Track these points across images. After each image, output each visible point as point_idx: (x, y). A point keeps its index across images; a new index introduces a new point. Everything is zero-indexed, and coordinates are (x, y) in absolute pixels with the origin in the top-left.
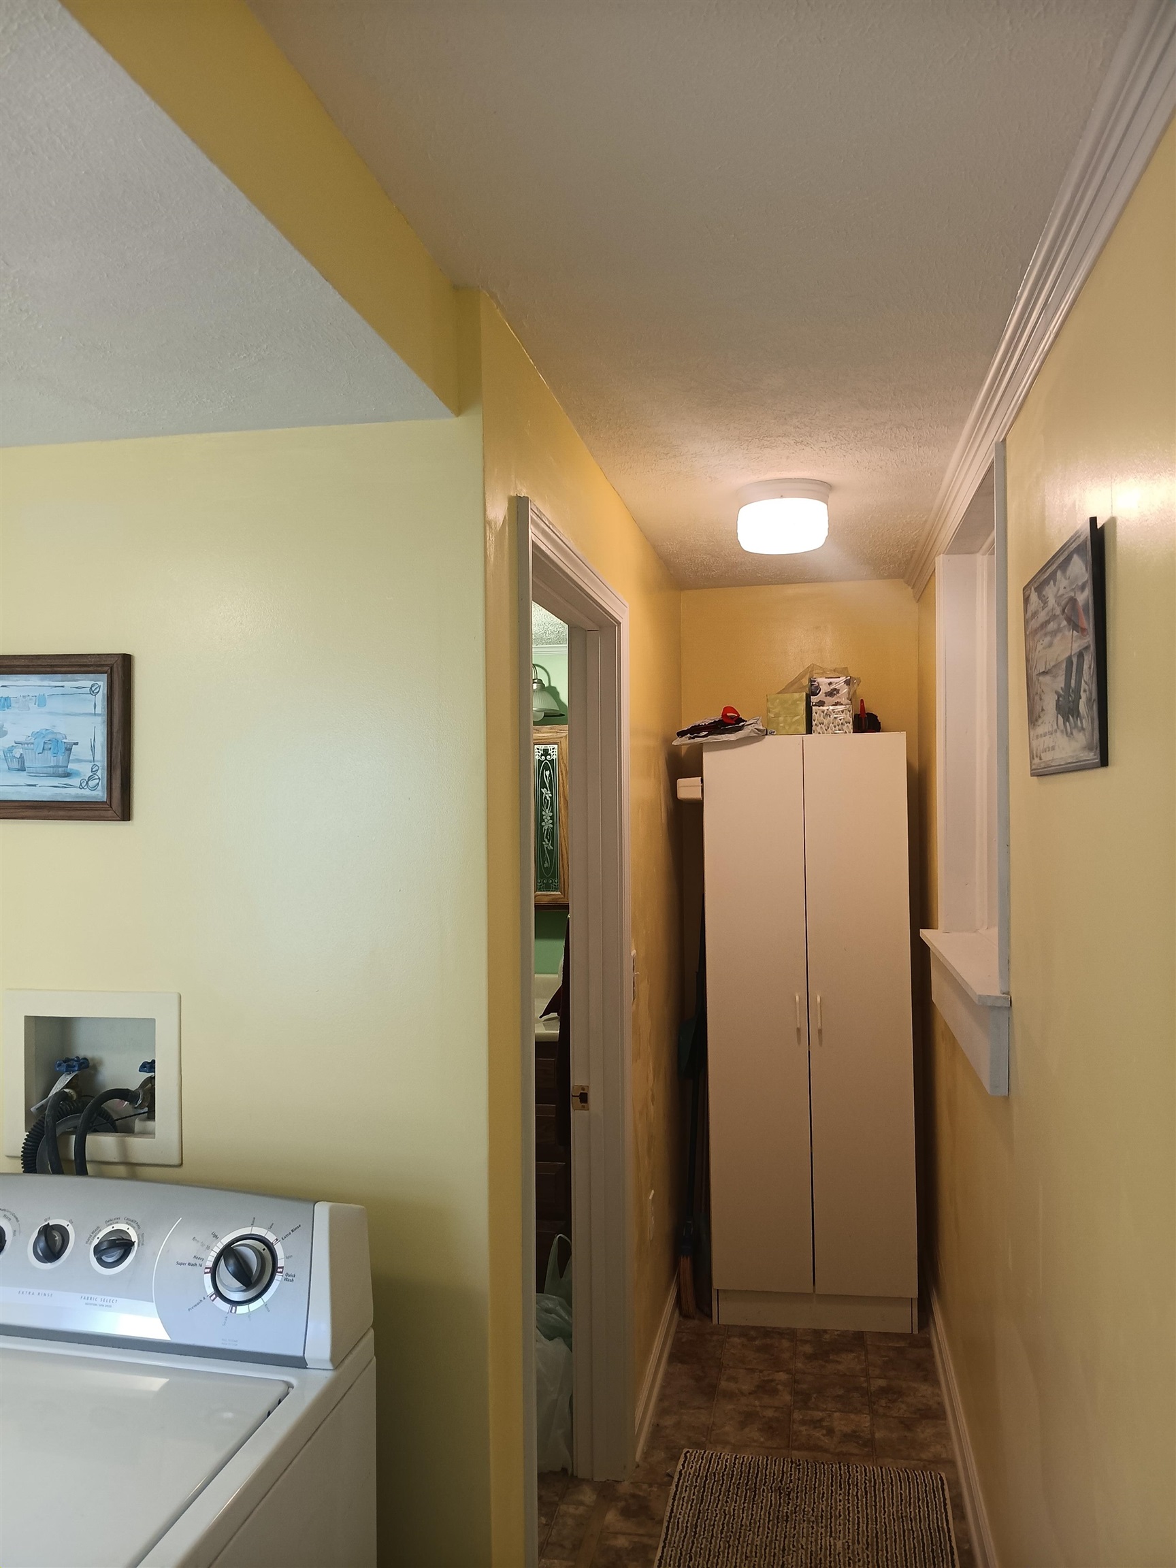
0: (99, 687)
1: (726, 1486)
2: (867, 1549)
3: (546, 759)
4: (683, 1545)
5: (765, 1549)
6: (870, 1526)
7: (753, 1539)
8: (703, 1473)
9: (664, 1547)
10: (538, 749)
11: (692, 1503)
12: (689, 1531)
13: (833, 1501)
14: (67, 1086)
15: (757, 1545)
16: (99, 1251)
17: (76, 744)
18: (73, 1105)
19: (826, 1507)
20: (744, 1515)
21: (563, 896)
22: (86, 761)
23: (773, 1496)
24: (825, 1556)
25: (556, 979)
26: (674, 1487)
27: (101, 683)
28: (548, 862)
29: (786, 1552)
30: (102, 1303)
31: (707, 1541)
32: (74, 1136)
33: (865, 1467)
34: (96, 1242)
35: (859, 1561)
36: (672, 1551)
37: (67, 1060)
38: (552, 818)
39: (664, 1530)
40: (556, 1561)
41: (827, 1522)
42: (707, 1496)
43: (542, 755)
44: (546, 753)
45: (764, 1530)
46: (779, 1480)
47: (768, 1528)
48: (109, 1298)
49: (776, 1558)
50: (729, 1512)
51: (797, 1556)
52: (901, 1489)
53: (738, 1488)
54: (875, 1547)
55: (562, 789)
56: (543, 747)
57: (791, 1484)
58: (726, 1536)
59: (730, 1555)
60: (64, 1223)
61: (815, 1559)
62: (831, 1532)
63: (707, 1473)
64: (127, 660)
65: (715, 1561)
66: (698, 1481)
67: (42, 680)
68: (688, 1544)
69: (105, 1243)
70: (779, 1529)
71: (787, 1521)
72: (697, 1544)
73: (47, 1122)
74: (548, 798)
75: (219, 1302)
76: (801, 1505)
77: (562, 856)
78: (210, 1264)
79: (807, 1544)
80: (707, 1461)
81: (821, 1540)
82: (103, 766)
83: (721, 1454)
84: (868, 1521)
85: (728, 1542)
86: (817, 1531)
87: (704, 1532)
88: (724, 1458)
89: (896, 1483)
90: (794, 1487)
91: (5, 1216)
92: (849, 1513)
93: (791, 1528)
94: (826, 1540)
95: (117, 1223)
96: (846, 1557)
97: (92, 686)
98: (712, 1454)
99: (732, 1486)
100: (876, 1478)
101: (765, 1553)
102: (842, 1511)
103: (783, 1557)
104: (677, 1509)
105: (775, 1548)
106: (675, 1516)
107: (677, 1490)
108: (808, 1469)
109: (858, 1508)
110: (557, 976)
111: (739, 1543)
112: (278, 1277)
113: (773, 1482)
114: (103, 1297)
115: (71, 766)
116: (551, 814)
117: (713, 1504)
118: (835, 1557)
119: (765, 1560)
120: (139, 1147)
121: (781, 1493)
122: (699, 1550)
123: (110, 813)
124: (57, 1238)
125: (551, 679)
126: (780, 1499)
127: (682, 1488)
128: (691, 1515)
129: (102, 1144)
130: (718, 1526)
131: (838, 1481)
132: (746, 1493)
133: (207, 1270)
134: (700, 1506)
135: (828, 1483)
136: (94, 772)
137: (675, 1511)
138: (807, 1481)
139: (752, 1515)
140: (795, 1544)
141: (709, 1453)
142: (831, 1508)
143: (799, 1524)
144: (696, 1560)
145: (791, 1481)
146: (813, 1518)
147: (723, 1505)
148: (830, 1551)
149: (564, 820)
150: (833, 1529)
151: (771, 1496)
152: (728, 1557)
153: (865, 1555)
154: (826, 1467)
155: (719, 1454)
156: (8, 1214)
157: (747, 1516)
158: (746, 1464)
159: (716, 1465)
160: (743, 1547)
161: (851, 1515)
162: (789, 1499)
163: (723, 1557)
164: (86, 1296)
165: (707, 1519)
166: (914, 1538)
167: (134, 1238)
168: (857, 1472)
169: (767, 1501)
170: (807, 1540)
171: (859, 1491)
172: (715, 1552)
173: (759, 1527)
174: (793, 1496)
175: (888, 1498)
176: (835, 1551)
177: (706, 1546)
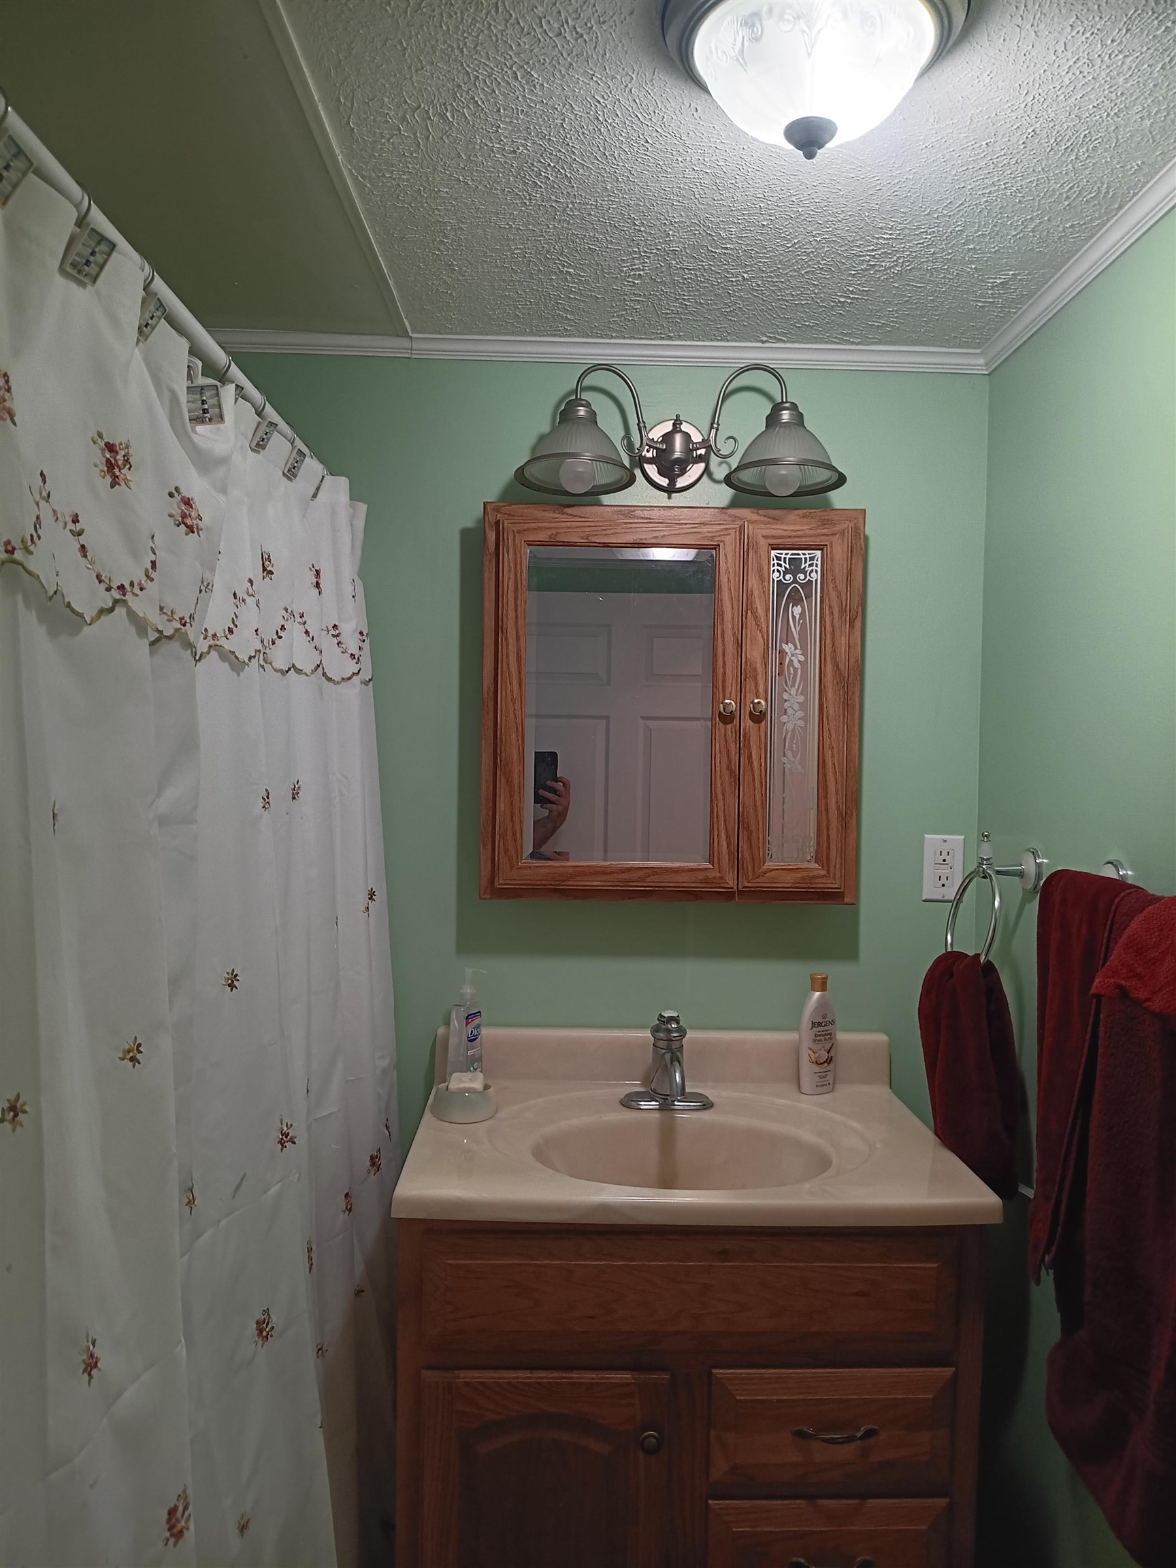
3: (795, 581)
10: (778, 558)
21: (823, 873)
43: (786, 572)
44: (795, 563)
56: (787, 554)
74: (796, 664)
116: (801, 699)
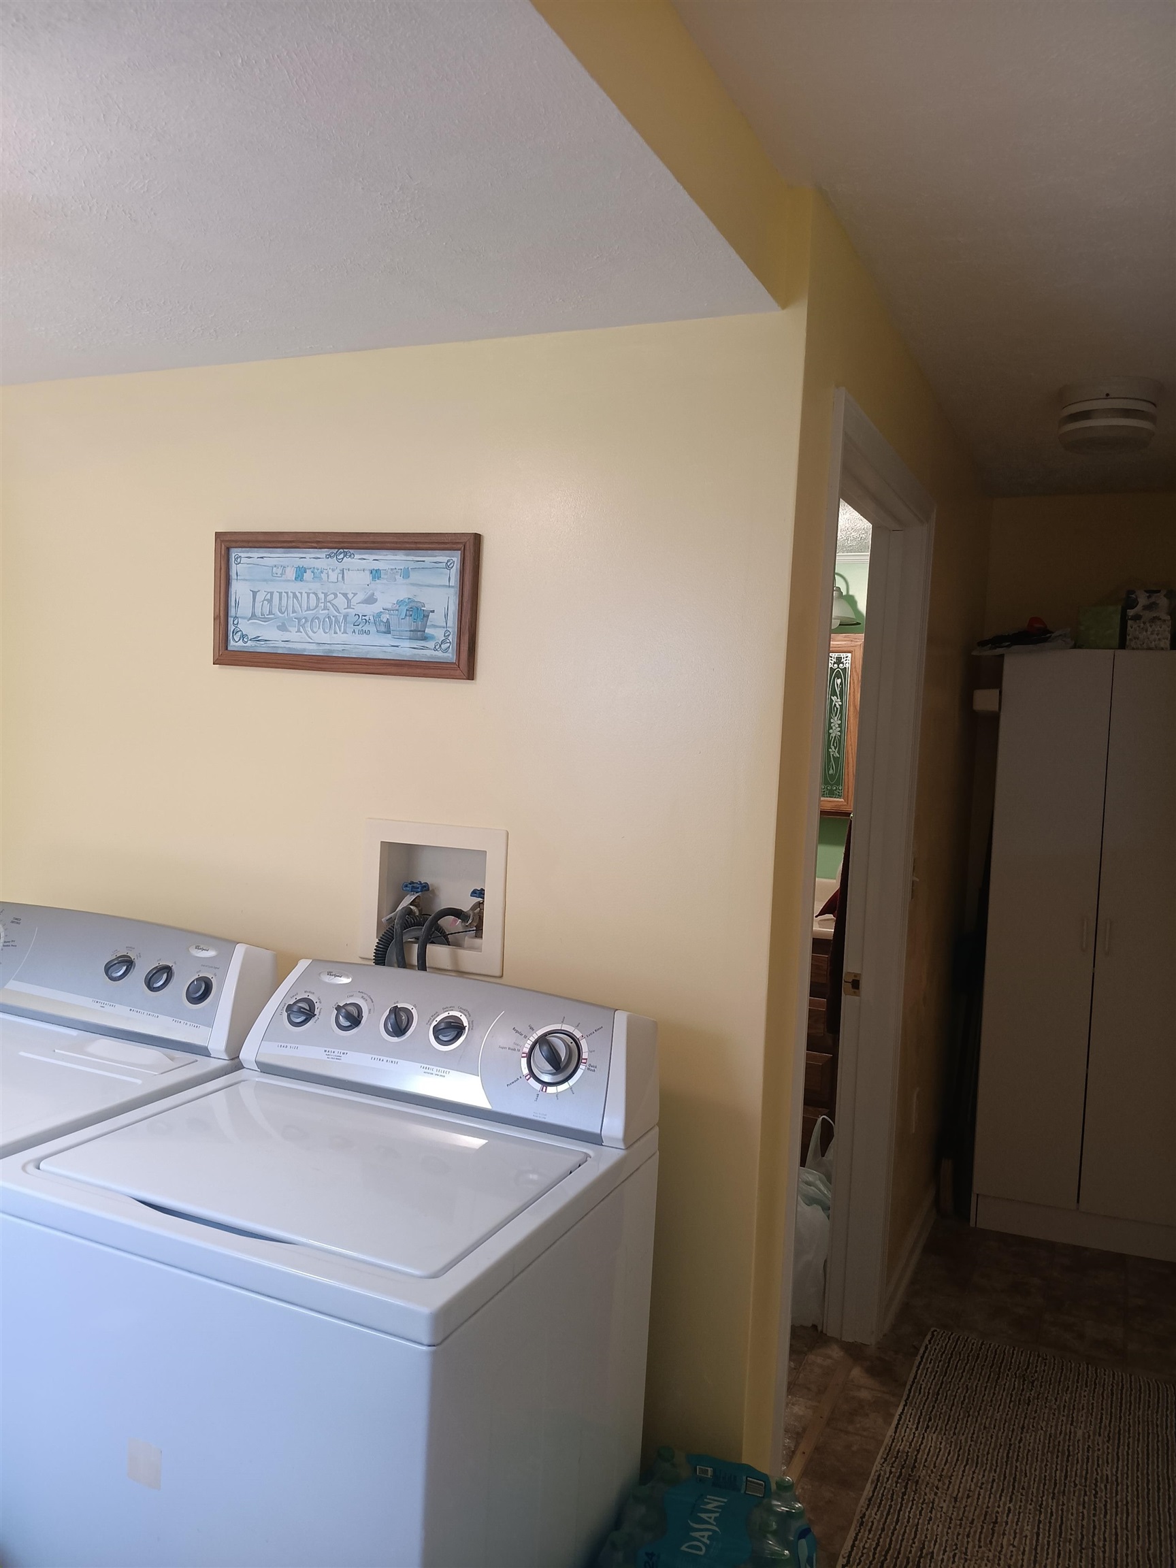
0: (454, 562)
1: (970, 1366)
2: (1108, 1441)
3: (838, 667)
4: (923, 1407)
5: (1004, 1424)
6: (1113, 1423)
7: (993, 1414)
8: (948, 1351)
9: (905, 1405)
10: (831, 657)
11: (936, 1373)
12: (930, 1396)
13: (1077, 1395)
14: (411, 904)
15: (996, 1420)
16: (437, 1032)
17: (433, 611)
18: (417, 919)
19: (1070, 1399)
20: (987, 1392)
21: (845, 803)
22: (440, 627)
23: (1017, 1381)
24: (1064, 1440)
25: (834, 884)
26: (918, 1358)
27: (454, 559)
28: (833, 769)
29: (1025, 1430)
30: (438, 1073)
31: (947, 1408)
32: (417, 945)
33: (1113, 1372)
34: (435, 1023)
35: (1099, 1450)
36: (912, 1410)
37: (412, 883)
38: (840, 726)
39: (907, 1392)
40: (801, 1399)
41: (1069, 1412)
42: (951, 1370)
43: (835, 663)
44: (839, 661)
45: (1005, 1408)
46: (1024, 1368)
47: (1009, 1407)
48: (443, 1069)
49: (1015, 1433)
50: (972, 1387)
51: (1036, 1436)
52: (1150, 1397)
53: (982, 1369)
54: (1116, 1442)
55: (852, 697)
56: (836, 655)
57: (1036, 1375)
58: (967, 1407)
59: (969, 1424)
60: (410, 1007)
61: (1054, 1441)
62: (1072, 1421)
63: (952, 1352)
64: (477, 538)
65: (954, 1425)
66: (944, 1356)
67: (407, 555)
68: (928, 1407)
69: (443, 1024)
70: (1020, 1410)
71: (1028, 1405)
72: (938, 1409)
73: (396, 930)
75: (532, 1081)
76: (1043, 1394)
77: (848, 763)
78: (526, 1050)
79: (1046, 1426)
80: (953, 1342)
81: (1062, 1425)
82: (454, 632)
83: (968, 1338)
84: (1111, 1418)
85: (968, 1412)
86: (1058, 1418)
87: (945, 1400)
88: (970, 1341)
89: (1145, 1391)
90: (1038, 1377)
91: (362, 997)
92: (1092, 1409)
93: (1032, 1411)
94: (1066, 1427)
95: (452, 1010)
96: (1085, 1445)
97: (448, 562)
98: (959, 1337)
99: (976, 1367)
100: (1124, 1383)
101: (1004, 1427)
102: (1085, 1405)
103: (1022, 1433)
104: (921, 1376)
105: (1014, 1425)
106: (918, 1382)
107: (922, 1360)
108: (1054, 1364)
109: (1102, 1405)
110: (835, 881)
111: (979, 1414)
112: (582, 1067)
113: (1018, 1369)
114: (439, 1068)
115: (427, 631)
116: (839, 722)
117: (956, 1378)
118: (1074, 1442)
119: (1003, 1433)
120: (469, 958)
121: (1024, 1380)
122: (938, 1413)
123: (458, 672)
124: (404, 1018)
125: (850, 587)
126: (1023, 1384)
127: (927, 1360)
128: (934, 1383)
129: (438, 953)
130: (960, 1397)
131: (1085, 1379)
132: (990, 1374)
133: (523, 1055)
134: (943, 1378)
135: (1073, 1379)
136: (447, 637)
137: (918, 1377)
138: (1052, 1374)
139: (994, 1394)
140: (1035, 1425)
141: (956, 1335)
142: (1075, 1401)
143: (1041, 1409)
144: (935, 1421)
145: (1036, 1372)
146: (1055, 1407)
147: (965, 1381)
148: (1070, 1437)
149: (852, 728)
150: (1075, 1419)
151: (1015, 1381)
152: (966, 1424)
153: (1105, 1447)
154: (1073, 1365)
155: (966, 1338)
156: (365, 996)
157: (989, 1394)
158: (992, 1350)
159: (962, 1346)
160: (982, 1419)
161: (1095, 1410)
162: (1033, 1386)
163: (962, 1424)
164: (425, 1066)
165: (949, 1390)
166: (1158, 1441)
167: (466, 1023)
168: (1105, 1375)
169: (1010, 1384)
170: (1047, 1424)
171: (1105, 1392)
172: (954, 1418)
173: (1000, 1405)
174: (1037, 1385)
175: (1135, 1403)
176: (1075, 1437)
177: (946, 1412)
